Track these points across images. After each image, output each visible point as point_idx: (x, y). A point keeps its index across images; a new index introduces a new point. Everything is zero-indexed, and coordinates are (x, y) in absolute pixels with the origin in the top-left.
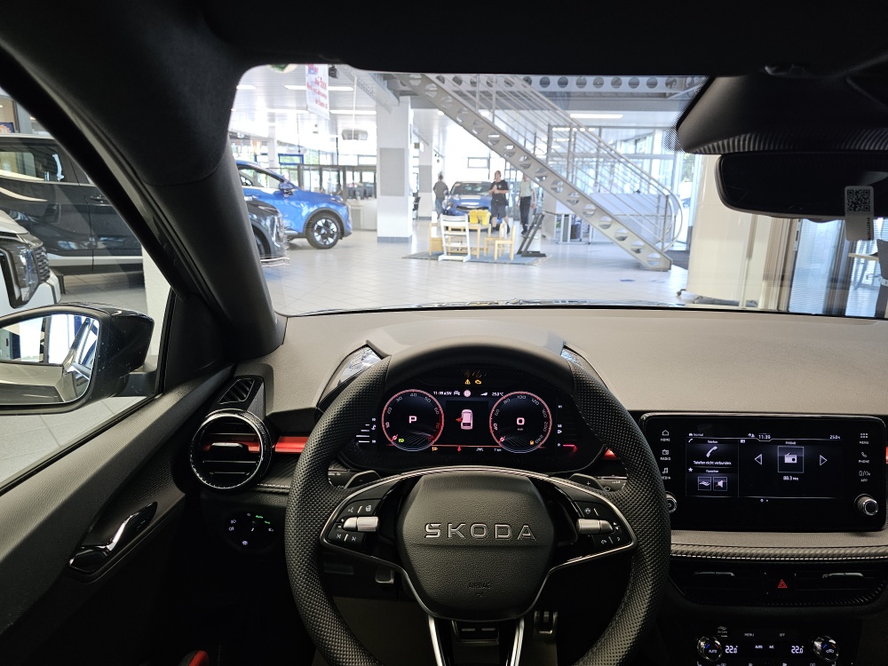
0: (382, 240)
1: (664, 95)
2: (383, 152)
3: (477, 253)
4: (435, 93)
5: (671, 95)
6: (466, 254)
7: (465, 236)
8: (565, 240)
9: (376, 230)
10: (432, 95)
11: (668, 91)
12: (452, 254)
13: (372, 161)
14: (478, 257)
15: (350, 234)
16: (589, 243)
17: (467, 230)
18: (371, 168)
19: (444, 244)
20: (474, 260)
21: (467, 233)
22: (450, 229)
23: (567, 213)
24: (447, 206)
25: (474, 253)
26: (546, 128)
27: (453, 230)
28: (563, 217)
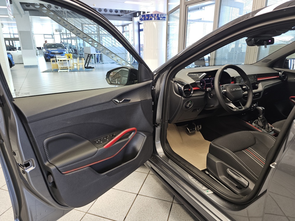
0: (26, 67)
1: (119, 15)
2: (20, 33)
3: (71, 68)
4: (47, 11)
5: (121, 15)
6: (68, 69)
7: (67, 63)
8: (95, 63)
9: (23, 63)
10: (45, 12)
11: (120, 14)
12: (62, 69)
13: (17, 36)
14: (72, 70)
15: (14, 65)
16: (103, 63)
17: (67, 61)
18: (17, 39)
19: (59, 66)
20: (71, 71)
21: (67, 62)
22: (59, 61)
23: (94, 54)
24: (46, 53)
25: (70, 68)
26: (81, 24)
27: (60, 61)
28: (93, 55)
